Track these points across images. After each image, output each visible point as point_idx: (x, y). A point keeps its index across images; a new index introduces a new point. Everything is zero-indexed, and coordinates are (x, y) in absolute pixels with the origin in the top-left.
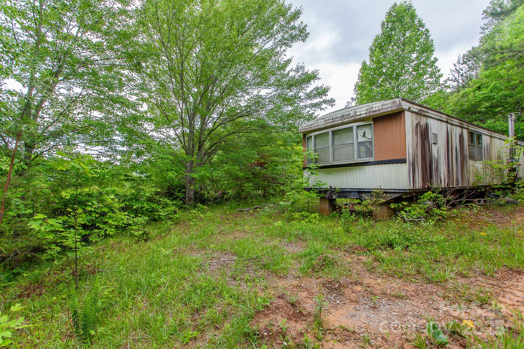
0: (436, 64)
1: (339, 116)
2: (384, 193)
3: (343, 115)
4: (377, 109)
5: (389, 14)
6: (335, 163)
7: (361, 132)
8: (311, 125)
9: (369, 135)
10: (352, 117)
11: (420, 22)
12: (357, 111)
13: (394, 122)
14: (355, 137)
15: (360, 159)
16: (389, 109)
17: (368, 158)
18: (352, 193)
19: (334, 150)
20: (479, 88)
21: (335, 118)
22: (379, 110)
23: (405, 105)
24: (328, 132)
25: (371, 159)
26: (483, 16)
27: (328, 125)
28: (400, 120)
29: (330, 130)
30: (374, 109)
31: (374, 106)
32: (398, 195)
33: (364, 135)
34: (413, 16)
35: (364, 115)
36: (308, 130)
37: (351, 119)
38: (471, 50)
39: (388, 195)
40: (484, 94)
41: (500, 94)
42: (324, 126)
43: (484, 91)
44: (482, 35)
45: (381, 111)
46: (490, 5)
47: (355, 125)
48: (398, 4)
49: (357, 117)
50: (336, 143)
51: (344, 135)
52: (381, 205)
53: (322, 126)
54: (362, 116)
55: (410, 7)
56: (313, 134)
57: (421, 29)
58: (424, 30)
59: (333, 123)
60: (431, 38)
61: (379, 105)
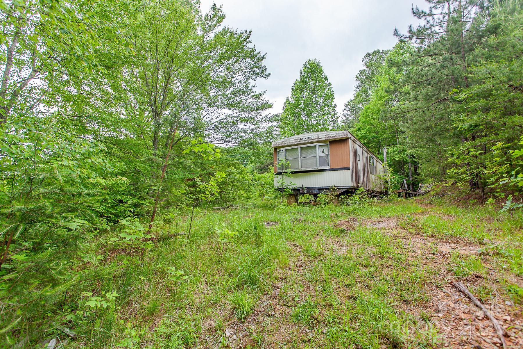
0: (335, 109)
1: (306, 137)
2: (337, 188)
3: (309, 138)
4: (333, 136)
5: (306, 66)
6: (303, 170)
7: (321, 150)
8: (282, 142)
9: (326, 152)
10: (316, 139)
11: (325, 76)
12: (319, 135)
13: (343, 145)
14: (318, 153)
15: (320, 167)
16: (341, 137)
17: (326, 167)
18: (315, 190)
19: (301, 160)
20: (359, 129)
21: (303, 139)
22: (334, 137)
23: (349, 136)
24: (298, 148)
25: (328, 167)
26: (356, 79)
27: (297, 143)
28: (347, 143)
29: (299, 147)
30: (331, 136)
31: (330, 134)
32: (345, 190)
33: (323, 152)
34: (321, 71)
35: (324, 139)
36: (280, 145)
37: (315, 140)
38: (349, 101)
39: (340, 190)
40: (363, 134)
41: (371, 135)
42: (294, 143)
43: (362, 132)
44: (356, 92)
45: (336, 137)
46: (359, 73)
47: (317, 144)
48: (311, 60)
49: (319, 140)
50: (303, 156)
51: (309, 151)
52: (336, 196)
53: (292, 144)
54: (323, 139)
55: (319, 65)
56: (284, 149)
57: (326, 81)
58: (328, 83)
59: (302, 142)
60: (332, 89)
61: (334, 133)
